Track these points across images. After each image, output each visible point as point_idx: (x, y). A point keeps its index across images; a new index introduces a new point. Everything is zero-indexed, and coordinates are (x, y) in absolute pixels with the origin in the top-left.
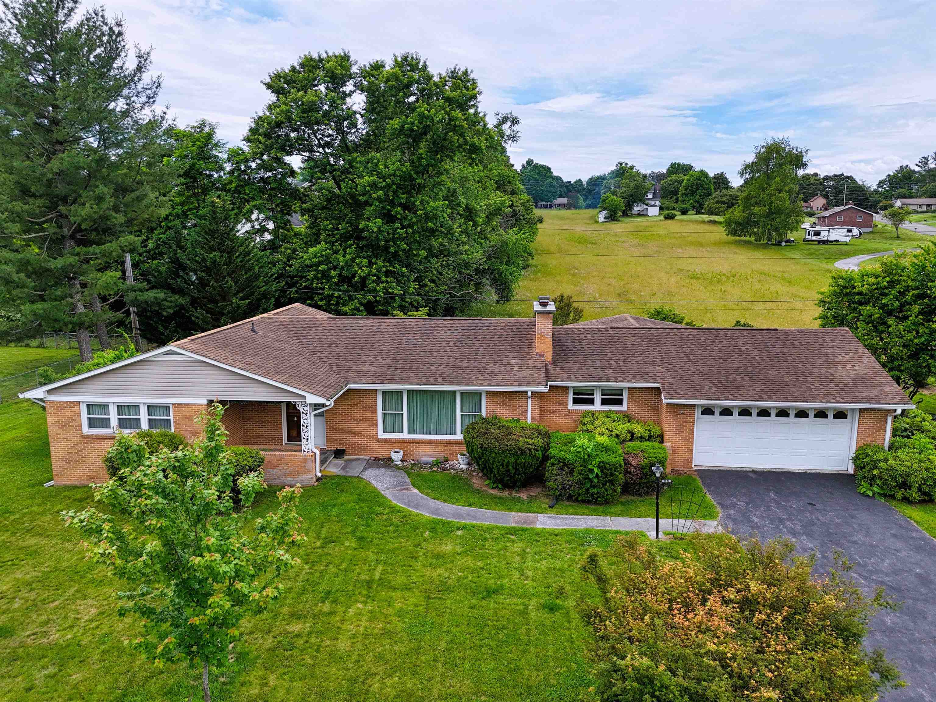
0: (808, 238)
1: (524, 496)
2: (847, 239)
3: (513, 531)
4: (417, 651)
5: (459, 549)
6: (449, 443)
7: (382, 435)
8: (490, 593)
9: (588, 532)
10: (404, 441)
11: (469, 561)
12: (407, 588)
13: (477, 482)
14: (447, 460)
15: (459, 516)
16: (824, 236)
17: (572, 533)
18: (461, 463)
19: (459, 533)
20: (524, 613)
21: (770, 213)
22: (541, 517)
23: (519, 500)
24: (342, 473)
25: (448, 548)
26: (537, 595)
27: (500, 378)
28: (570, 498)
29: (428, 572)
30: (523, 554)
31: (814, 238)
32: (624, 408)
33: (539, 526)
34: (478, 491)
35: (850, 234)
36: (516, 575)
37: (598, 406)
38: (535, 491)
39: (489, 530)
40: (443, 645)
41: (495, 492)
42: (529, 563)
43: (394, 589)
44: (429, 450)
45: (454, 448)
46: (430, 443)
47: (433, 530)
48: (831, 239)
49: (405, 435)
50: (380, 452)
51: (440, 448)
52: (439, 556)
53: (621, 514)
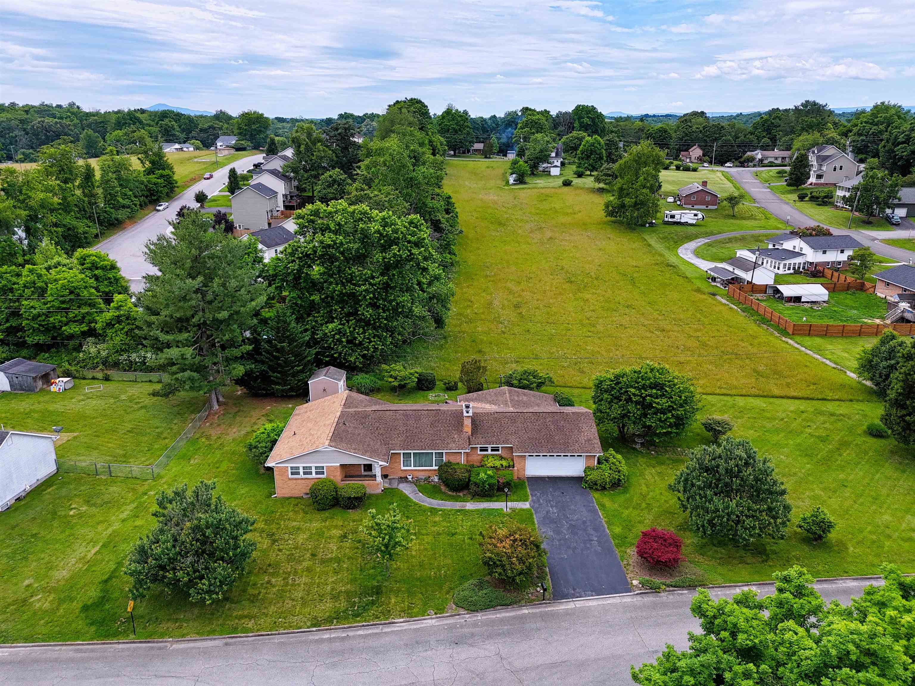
0: (666, 219)
1: (461, 494)
2: (694, 222)
3: (459, 511)
4: (435, 554)
5: (441, 519)
6: (430, 470)
7: (403, 468)
8: (453, 534)
9: (484, 510)
10: (412, 470)
11: (445, 524)
12: (427, 534)
13: (443, 488)
14: (429, 477)
15: (439, 505)
16: (677, 219)
17: (478, 510)
18: (436, 479)
19: (440, 512)
20: (464, 541)
21: (636, 204)
22: (468, 504)
23: (460, 496)
24: (390, 487)
25: (437, 519)
26: (467, 534)
27: (450, 445)
28: (478, 495)
29: (433, 529)
30: (462, 520)
31: (670, 220)
32: (500, 452)
33: (467, 508)
34: (444, 493)
35: (696, 218)
36: (461, 528)
37: (489, 452)
38: (465, 492)
39: (451, 510)
40: (441, 551)
41: (450, 493)
42: (465, 523)
43: (423, 535)
44: (423, 473)
45: (433, 472)
46: (423, 470)
47: (431, 512)
48: (682, 221)
49: (412, 468)
50: (403, 475)
51: (427, 472)
52: (435, 522)
53: (496, 501)
